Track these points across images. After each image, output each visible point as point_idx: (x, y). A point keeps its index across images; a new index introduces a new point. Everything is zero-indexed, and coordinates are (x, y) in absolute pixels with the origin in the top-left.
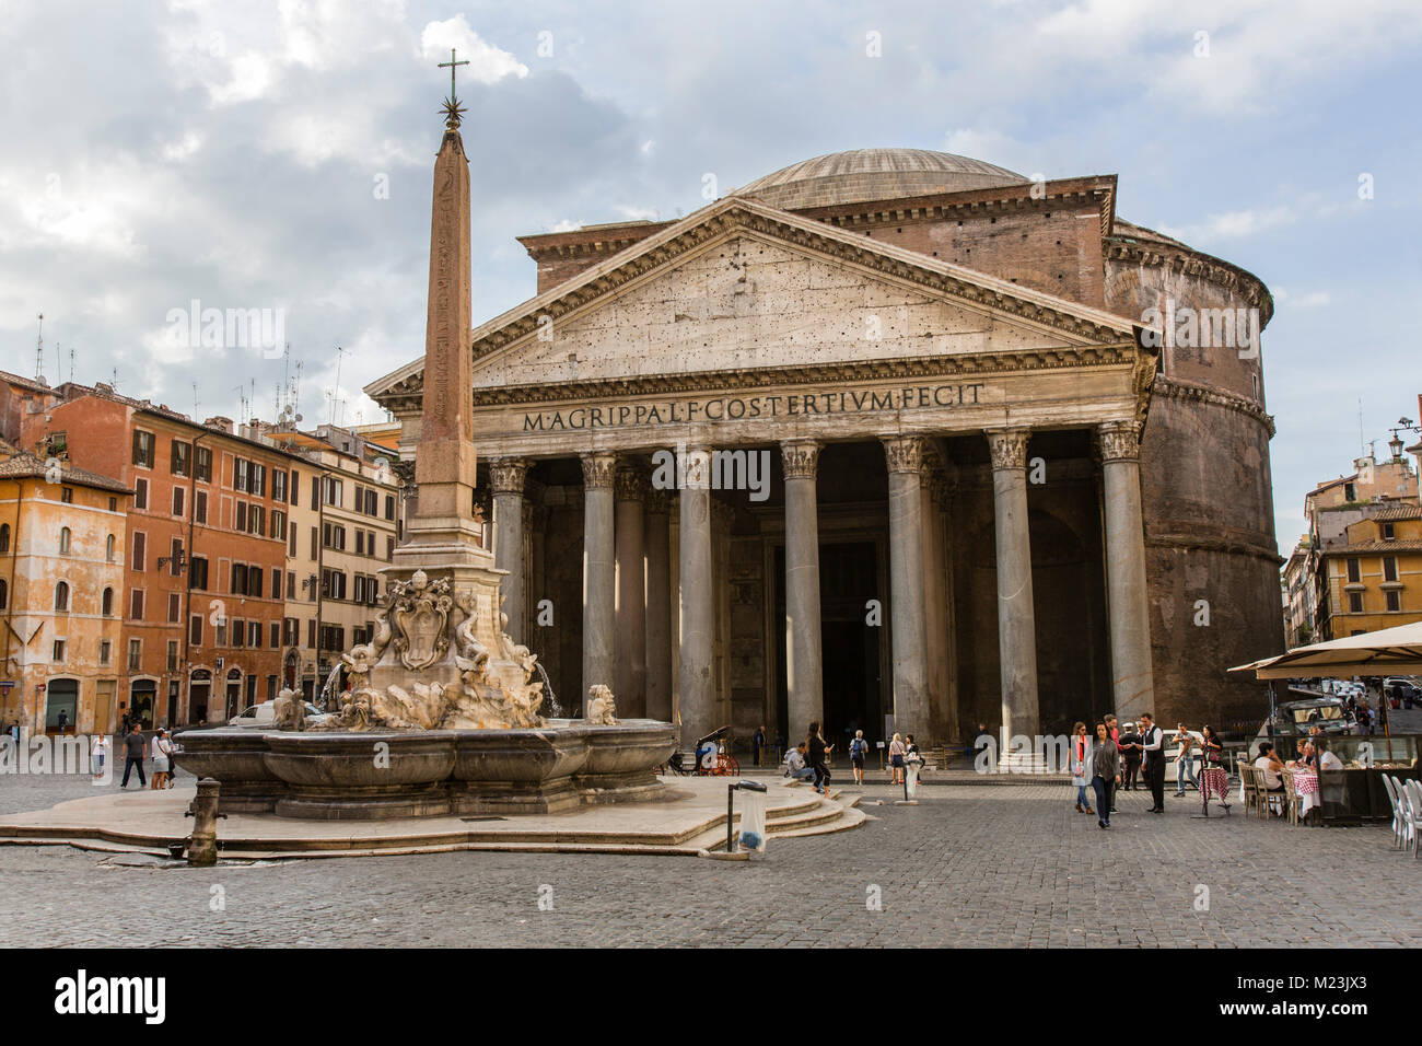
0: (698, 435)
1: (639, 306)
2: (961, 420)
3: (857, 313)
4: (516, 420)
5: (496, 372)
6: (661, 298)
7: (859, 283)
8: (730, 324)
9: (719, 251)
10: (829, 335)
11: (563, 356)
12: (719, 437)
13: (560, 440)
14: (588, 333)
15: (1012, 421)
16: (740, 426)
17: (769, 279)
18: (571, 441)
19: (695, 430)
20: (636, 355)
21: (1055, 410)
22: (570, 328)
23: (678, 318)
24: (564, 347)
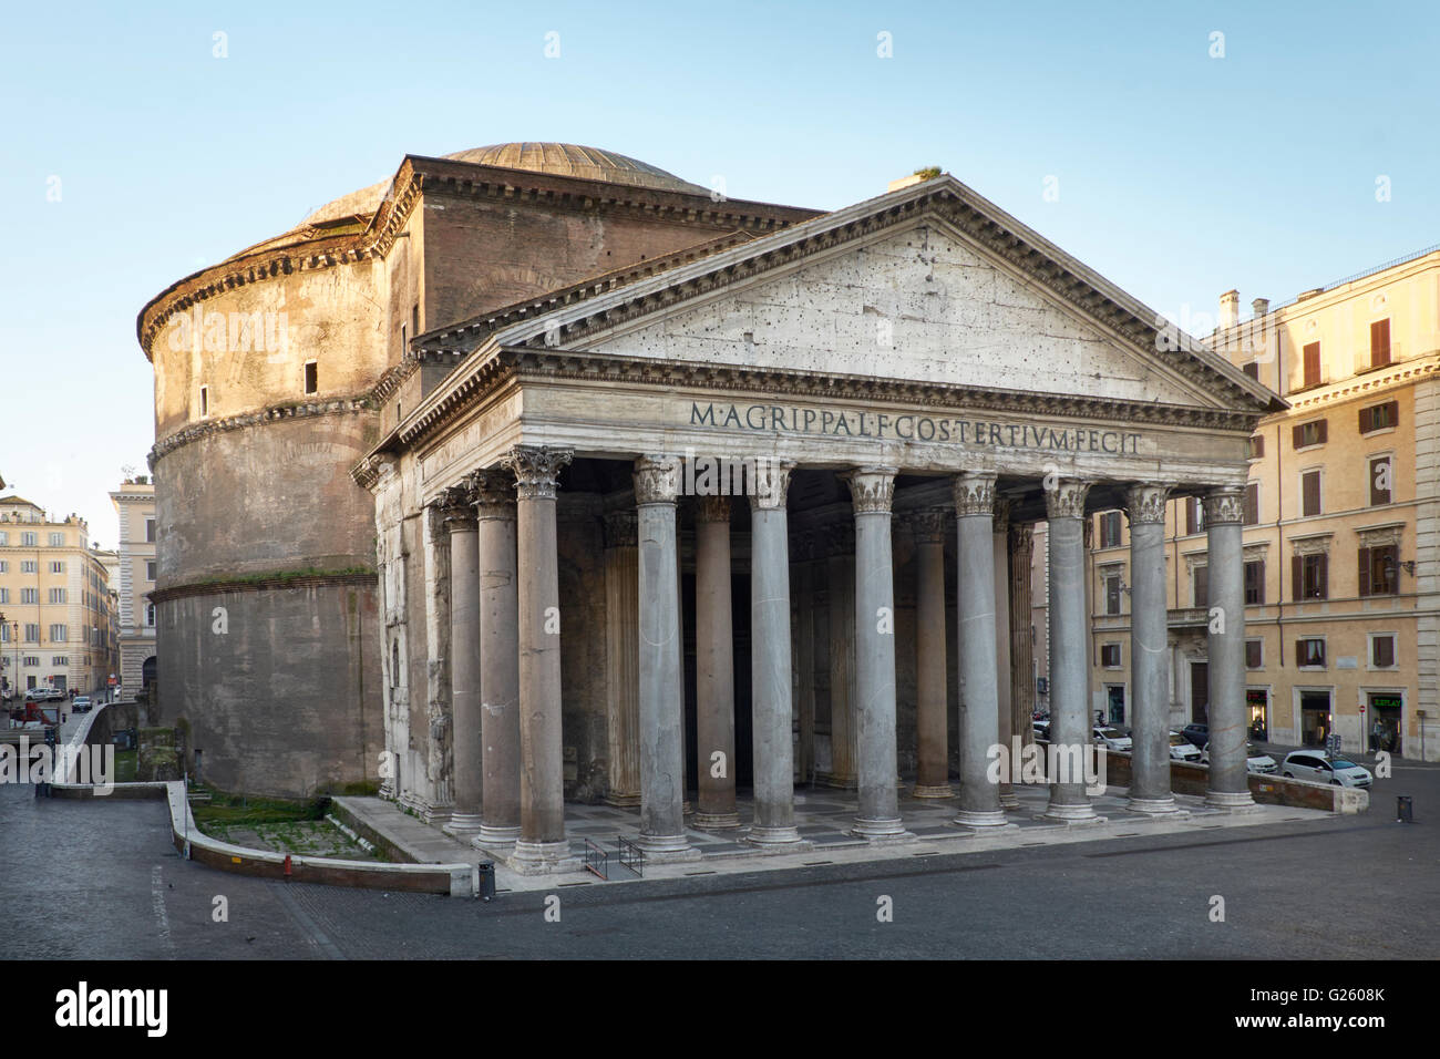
0: (890, 455)
1: (825, 287)
2: (1124, 469)
3: (1038, 340)
4: (681, 409)
5: (654, 341)
6: (846, 282)
7: (1040, 307)
8: (919, 327)
9: (908, 237)
10: (1014, 359)
11: (736, 333)
12: (910, 460)
13: (738, 442)
14: (767, 308)
15: (1163, 475)
16: (932, 450)
17: (957, 282)
18: (751, 444)
19: (887, 449)
20: (821, 346)
21: (1194, 469)
22: (746, 299)
23: (866, 309)
24: (739, 322)
